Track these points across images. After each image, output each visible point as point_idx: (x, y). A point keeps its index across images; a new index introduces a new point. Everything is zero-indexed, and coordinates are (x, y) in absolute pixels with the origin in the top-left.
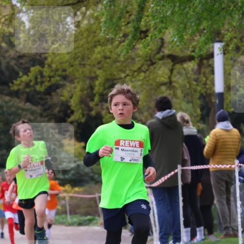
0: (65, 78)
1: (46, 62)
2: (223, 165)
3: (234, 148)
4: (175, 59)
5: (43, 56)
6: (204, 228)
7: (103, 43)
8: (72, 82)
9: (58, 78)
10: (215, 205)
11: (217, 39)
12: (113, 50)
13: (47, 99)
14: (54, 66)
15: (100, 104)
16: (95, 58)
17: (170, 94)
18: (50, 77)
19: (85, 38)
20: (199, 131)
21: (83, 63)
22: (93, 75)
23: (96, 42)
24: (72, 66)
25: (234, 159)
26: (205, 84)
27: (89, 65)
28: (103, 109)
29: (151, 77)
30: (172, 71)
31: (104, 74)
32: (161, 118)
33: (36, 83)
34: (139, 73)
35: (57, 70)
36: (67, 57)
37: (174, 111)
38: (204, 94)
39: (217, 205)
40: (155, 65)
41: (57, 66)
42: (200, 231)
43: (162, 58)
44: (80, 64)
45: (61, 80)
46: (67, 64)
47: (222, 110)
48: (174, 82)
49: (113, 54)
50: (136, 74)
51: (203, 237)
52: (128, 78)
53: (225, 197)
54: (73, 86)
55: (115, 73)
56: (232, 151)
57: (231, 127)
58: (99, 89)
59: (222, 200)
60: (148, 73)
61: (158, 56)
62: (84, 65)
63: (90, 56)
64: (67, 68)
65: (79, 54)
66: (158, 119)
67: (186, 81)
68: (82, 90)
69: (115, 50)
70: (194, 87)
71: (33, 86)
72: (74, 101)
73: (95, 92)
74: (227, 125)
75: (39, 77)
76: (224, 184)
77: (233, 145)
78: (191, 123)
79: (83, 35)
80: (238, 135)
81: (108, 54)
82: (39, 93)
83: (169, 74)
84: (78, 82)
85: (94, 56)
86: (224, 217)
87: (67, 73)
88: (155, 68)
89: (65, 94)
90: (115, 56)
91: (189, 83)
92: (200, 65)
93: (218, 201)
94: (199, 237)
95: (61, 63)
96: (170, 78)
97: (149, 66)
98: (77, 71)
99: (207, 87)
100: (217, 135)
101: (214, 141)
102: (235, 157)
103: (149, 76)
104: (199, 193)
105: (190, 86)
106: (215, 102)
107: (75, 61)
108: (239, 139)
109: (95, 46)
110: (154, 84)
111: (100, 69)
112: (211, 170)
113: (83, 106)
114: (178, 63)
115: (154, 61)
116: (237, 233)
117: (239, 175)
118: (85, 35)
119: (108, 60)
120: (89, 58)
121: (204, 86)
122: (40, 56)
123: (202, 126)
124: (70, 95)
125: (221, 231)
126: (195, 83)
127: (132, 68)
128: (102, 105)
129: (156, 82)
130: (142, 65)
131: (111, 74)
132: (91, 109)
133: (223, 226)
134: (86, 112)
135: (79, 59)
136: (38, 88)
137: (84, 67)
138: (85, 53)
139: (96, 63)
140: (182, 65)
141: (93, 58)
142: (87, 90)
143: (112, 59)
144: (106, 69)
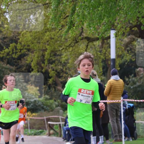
0: (29, 50)
1: (19, 41)
2: (114, 100)
3: (121, 91)
4: (89, 40)
5: (17, 37)
6: (104, 136)
7: (50, 30)
8: (33, 52)
9: (25, 50)
10: (110, 123)
11: (113, 28)
12: (55, 34)
13: (19, 62)
14: (23, 43)
16: (46, 39)
18: (21, 50)
20: (101, 81)
21: (39, 41)
22: (44, 48)
23: (46, 29)
24: (33, 43)
25: (120, 96)
26: (105, 54)
27: (43, 43)
28: (49, 68)
29: (76, 50)
30: (87, 46)
31: (51, 48)
33: (13, 53)
34: (69, 47)
35: (24, 46)
36: (30, 38)
38: (104, 59)
39: (111, 123)
40: (78, 43)
41: (25, 43)
42: (101, 138)
43: (82, 39)
44: (37, 42)
45: (27, 51)
46: (30, 42)
47: (114, 69)
49: (55, 36)
50: (68, 48)
51: (103, 142)
52: (63, 50)
53: (115, 118)
54: (33, 54)
55: (57, 47)
56: (119, 92)
57: (119, 78)
58: (47, 56)
59: (113, 120)
60: (74, 47)
62: (40, 43)
63: (43, 38)
64: (30, 45)
65: (37, 37)
68: (38, 57)
69: (56, 34)
70: (99, 55)
71: (11, 55)
72: (33, 63)
73: (45, 58)
74: (117, 77)
75: (14, 49)
76: (115, 111)
77: (120, 89)
78: (97, 76)
80: (122, 83)
81: (53, 36)
82: (14, 59)
83: (86, 48)
84: (36, 53)
85: (45, 37)
86: (114, 130)
87: (30, 47)
88: (78, 45)
89: (28, 59)
90: (57, 38)
91: (96, 53)
92: (103, 43)
93: (112, 121)
94: (100, 142)
95: (27, 42)
96: (86, 50)
97: (75, 44)
98: (36, 46)
99: (106, 55)
100: (111, 83)
101: (110, 86)
102: (121, 95)
103: (75, 49)
104: (101, 116)
105: (97, 55)
106: (111, 64)
107: (34, 40)
108: (123, 85)
109: (46, 32)
110: (77, 53)
111: (48, 45)
112: (108, 103)
113: (38, 66)
114: (91, 42)
115: (78, 41)
116: (121, 139)
117: (123, 106)
119: (53, 40)
120: (42, 39)
121: (104, 55)
122: (16, 38)
123: (103, 78)
124: (31, 60)
125: (113, 138)
126: (99, 53)
127: (66, 45)
128: (49, 66)
129: (78, 52)
130: (71, 43)
131: (54, 48)
132: (42, 68)
133: (114, 135)
134: (40, 70)
135: (37, 39)
136: (14, 56)
137: (40, 44)
138: (40, 36)
139: (46, 41)
140: (93, 43)
141: (44, 39)
142: (41, 57)
143: (55, 39)
144: (51, 45)
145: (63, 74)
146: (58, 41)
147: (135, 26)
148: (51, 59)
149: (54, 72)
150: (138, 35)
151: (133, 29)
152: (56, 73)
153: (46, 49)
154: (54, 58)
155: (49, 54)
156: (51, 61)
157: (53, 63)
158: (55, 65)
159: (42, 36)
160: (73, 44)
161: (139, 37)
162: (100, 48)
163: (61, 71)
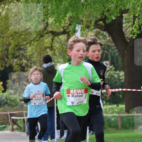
4: (55, 34)
15: (12, 60)
16: (9, 33)
17: (51, 53)
19: (3, 22)
21: (2, 36)
22: (8, 43)
27: (6, 37)
29: (41, 44)
30: (53, 40)
31: (15, 42)
32: (46, 67)
37: (53, 63)
40: (43, 37)
42: (66, 132)
43: (47, 33)
48: (54, 46)
50: (33, 42)
52: (28, 45)
55: (21, 42)
58: (11, 51)
60: (39, 41)
61: (45, 32)
63: (6, 32)
65: (1, 31)
66: (44, 68)
67: (61, 46)
68: (1, 52)
70: (65, 49)
73: (9, 53)
79: (3, 20)
83: (51, 42)
85: (9, 32)
88: (43, 39)
90: (21, 32)
94: (65, 136)
96: (51, 44)
97: (40, 37)
105: (63, 49)
110: (43, 47)
111: (12, 39)
113: (2, 61)
114: (56, 36)
115: (43, 35)
118: (4, 20)
119: (17, 34)
126: (65, 47)
127: (30, 39)
128: (13, 60)
130: (36, 37)
131: (19, 43)
132: (6, 63)
134: (4, 65)
137: (3, 38)
138: (4, 31)
139: (10, 36)
140: (58, 37)
141: (8, 33)
142: (4, 51)
143: (19, 34)
144: (15, 39)
145: (28, 69)
146: (23, 35)
147: (101, 20)
148: (16, 54)
149: (18, 66)
150: (104, 29)
151: (98, 23)
152: (20, 67)
153: (10, 43)
154: (19, 52)
155: (13, 49)
156: (15, 56)
157: (18, 58)
158: (19, 59)
159: (6, 31)
160: (38, 38)
161: (105, 31)
162: (65, 42)
163: (26, 66)
